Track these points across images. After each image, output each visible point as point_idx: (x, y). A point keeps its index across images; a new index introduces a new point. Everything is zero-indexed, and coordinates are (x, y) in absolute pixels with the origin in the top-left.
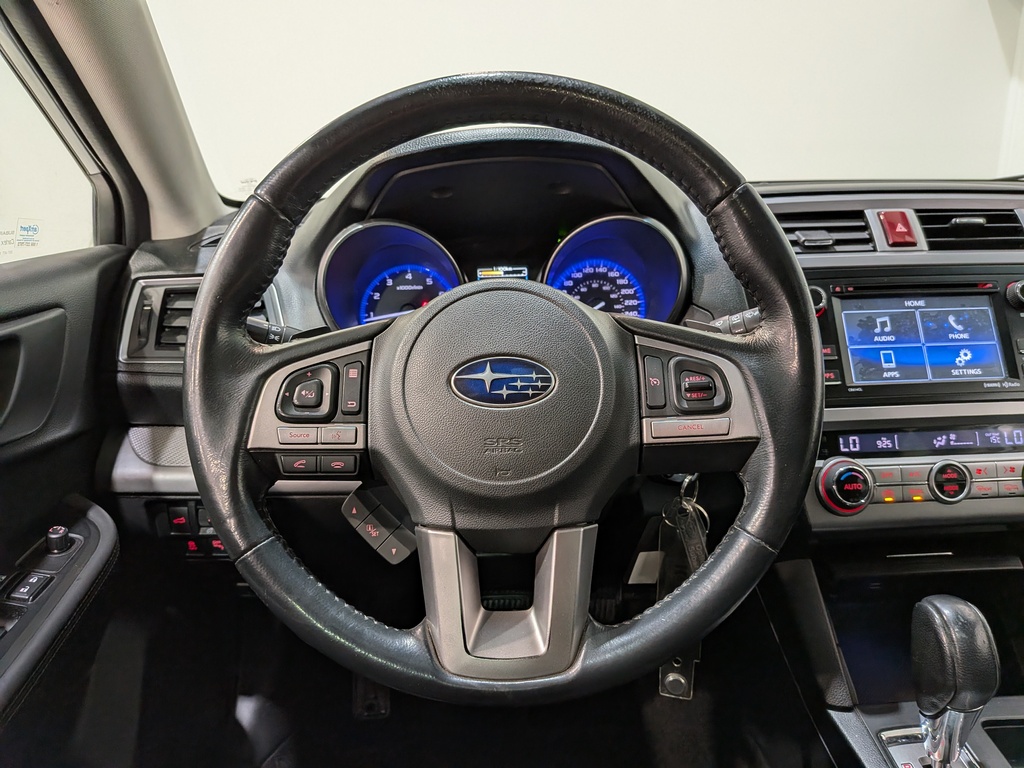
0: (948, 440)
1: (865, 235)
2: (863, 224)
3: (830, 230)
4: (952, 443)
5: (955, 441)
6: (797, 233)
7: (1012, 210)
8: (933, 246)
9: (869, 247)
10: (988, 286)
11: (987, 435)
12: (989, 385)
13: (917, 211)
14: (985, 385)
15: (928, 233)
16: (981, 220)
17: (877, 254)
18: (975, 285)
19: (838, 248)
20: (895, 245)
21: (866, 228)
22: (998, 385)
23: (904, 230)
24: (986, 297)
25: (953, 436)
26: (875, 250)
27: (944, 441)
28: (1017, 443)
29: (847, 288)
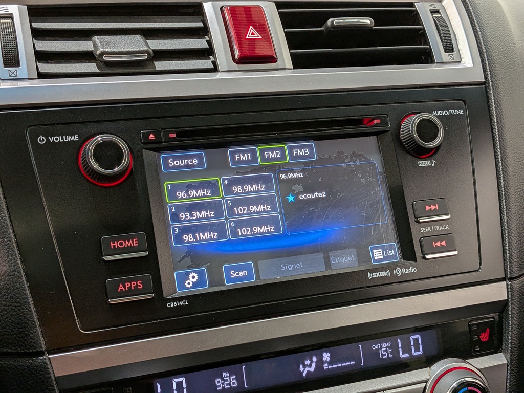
0: (320, 362)
1: (199, 43)
2: (200, 24)
3: (148, 34)
4: (326, 366)
5: (330, 363)
6: (96, 38)
7: (412, 5)
8: (299, 62)
9: (207, 63)
10: (376, 121)
11: (375, 347)
12: (375, 275)
13: (279, 5)
14: (370, 276)
15: (293, 41)
16: (367, 21)
17: (218, 76)
18: (358, 122)
19: (159, 65)
20: (243, 60)
21: (204, 31)
22: (388, 273)
23: (257, 36)
24: (373, 140)
25: (326, 356)
26: (215, 69)
27: (314, 365)
28: (415, 354)
29: (167, 133)
